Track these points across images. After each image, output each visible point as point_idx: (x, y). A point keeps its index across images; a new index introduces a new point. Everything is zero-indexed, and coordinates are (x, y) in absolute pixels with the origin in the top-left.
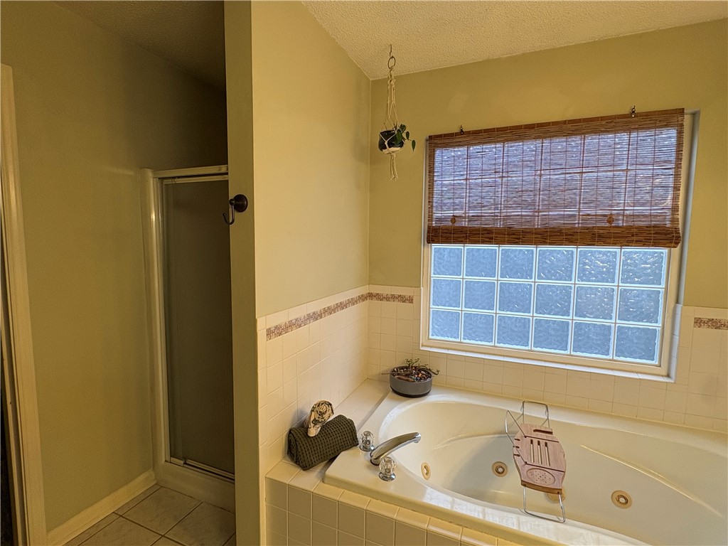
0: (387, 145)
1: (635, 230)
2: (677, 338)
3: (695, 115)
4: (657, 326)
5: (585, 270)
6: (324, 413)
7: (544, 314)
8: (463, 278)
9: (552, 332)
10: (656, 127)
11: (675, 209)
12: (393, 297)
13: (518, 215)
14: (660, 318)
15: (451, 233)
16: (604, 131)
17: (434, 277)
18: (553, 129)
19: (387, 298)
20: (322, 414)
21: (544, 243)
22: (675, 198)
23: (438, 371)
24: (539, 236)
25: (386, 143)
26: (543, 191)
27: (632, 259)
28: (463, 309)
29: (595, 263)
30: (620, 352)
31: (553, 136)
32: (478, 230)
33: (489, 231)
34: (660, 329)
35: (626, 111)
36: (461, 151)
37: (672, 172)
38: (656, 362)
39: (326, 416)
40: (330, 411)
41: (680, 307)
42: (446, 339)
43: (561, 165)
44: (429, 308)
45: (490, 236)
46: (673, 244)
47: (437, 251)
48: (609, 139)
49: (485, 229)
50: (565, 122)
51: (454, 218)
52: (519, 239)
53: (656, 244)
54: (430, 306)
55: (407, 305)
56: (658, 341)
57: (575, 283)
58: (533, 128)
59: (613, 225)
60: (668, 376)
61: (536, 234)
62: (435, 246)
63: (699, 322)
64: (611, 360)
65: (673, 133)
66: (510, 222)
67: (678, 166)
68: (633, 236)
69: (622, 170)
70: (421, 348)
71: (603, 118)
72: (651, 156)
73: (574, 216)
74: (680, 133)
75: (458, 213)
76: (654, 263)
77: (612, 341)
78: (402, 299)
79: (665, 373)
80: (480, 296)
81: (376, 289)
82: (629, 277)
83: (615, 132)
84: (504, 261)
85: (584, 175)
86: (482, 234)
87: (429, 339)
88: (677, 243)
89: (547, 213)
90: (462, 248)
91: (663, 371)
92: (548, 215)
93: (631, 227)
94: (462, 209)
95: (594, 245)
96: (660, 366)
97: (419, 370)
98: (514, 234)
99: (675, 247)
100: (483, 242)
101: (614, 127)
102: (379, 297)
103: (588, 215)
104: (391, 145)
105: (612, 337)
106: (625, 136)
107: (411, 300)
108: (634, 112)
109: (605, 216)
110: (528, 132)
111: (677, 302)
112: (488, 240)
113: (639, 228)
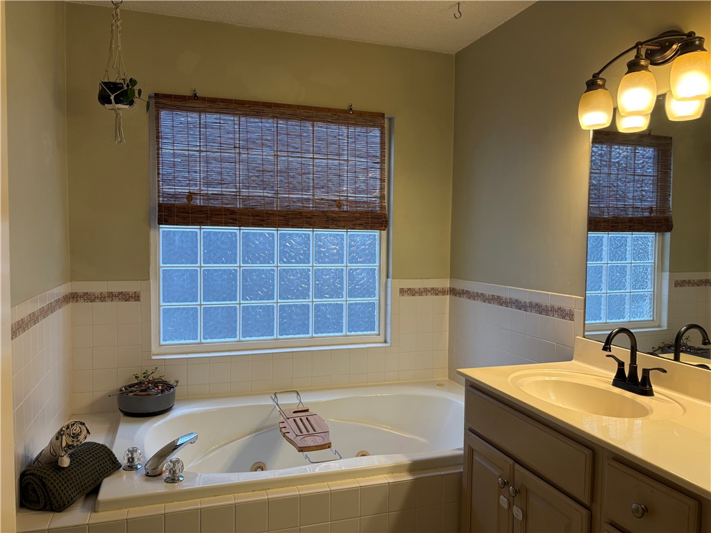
0: (113, 101)
1: (358, 215)
2: (389, 307)
3: (390, 119)
4: (375, 299)
5: (320, 252)
6: (79, 435)
7: (288, 299)
8: (200, 266)
9: (295, 317)
10: (368, 126)
11: (382, 197)
12: (112, 296)
13: (260, 196)
14: (377, 292)
15: (189, 213)
16: (329, 122)
17: (163, 266)
18: (289, 111)
19: (102, 298)
20: (76, 436)
21: (287, 225)
22: (382, 189)
23: (177, 382)
24: (283, 218)
25: (112, 97)
26: (280, 172)
27: (355, 241)
28: (201, 304)
29: (328, 245)
30: (351, 328)
31: (289, 119)
32: (220, 210)
33: (232, 212)
34: (377, 302)
35: (345, 107)
36: (193, 117)
37: (378, 166)
38: (376, 332)
39: (81, 438)
40: (86, 431)
41: (390, 280)
42: (183, 342)
43: (297, 148)
44: (159, 306)
45: (233, 216)
46: (383, 228)
47: (166, 234)
48: (334, 129)
49: (227, 209)
50: (299, 107)
51: (190, 196)
52: (263, 221)
53: (372, 228)
54: (160, 304)
55: (132, 303)
56: (376, 313)
57: (312, 265)
58: (271, 107)
59: (342, 210)
60: (385, 342)
61: (279, 216)
62: (165, 228)
63: (402, 291)
64: (344, 336)
65: (377, 132)
66: (252, 203)
67: (382, 162)
68: (357, 220)
69: (344, 160)
70: (154, 358)
71: (329, 110)
72: (364, 150)
73: (309, 199)
74: (382, 134)
75: (195, 189)
76: (370, 245)
77: (344, 318)
78: (125, 297)
79: (383, 340)
80: (220, 287)
81: (82, 287)
82: (353, 258)
83: (339, 124)
84: (246, 245)
85: (316, 161)
86: (226, 215)
87: (160, 346)
88: (386, 227)
89: (287, 196)
90: (198, 231)
91: (381, 338)
92: (289, 198)
93: (356, 212)
94: (196, 185)
95: (328, 228)
96: (379, 335)
97: (155, 383)
98: (258, 216)
99: (384, 230)
100: (226, 224)
101: (337, 119)
102: (89, 297)
103: (322, 199)
104: (118, 101)
105: (344, 314)
106: (344, 129)
107: (136, 297)
108: (351, 109)
109: (335, 201)
110: (267, 110)
111: (388, 277)
112: (231, 221)
113: (361, 213)
